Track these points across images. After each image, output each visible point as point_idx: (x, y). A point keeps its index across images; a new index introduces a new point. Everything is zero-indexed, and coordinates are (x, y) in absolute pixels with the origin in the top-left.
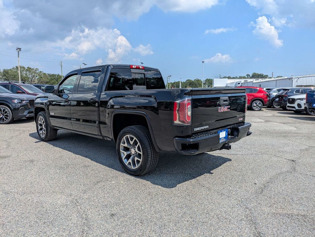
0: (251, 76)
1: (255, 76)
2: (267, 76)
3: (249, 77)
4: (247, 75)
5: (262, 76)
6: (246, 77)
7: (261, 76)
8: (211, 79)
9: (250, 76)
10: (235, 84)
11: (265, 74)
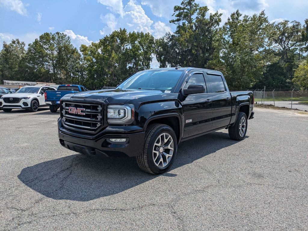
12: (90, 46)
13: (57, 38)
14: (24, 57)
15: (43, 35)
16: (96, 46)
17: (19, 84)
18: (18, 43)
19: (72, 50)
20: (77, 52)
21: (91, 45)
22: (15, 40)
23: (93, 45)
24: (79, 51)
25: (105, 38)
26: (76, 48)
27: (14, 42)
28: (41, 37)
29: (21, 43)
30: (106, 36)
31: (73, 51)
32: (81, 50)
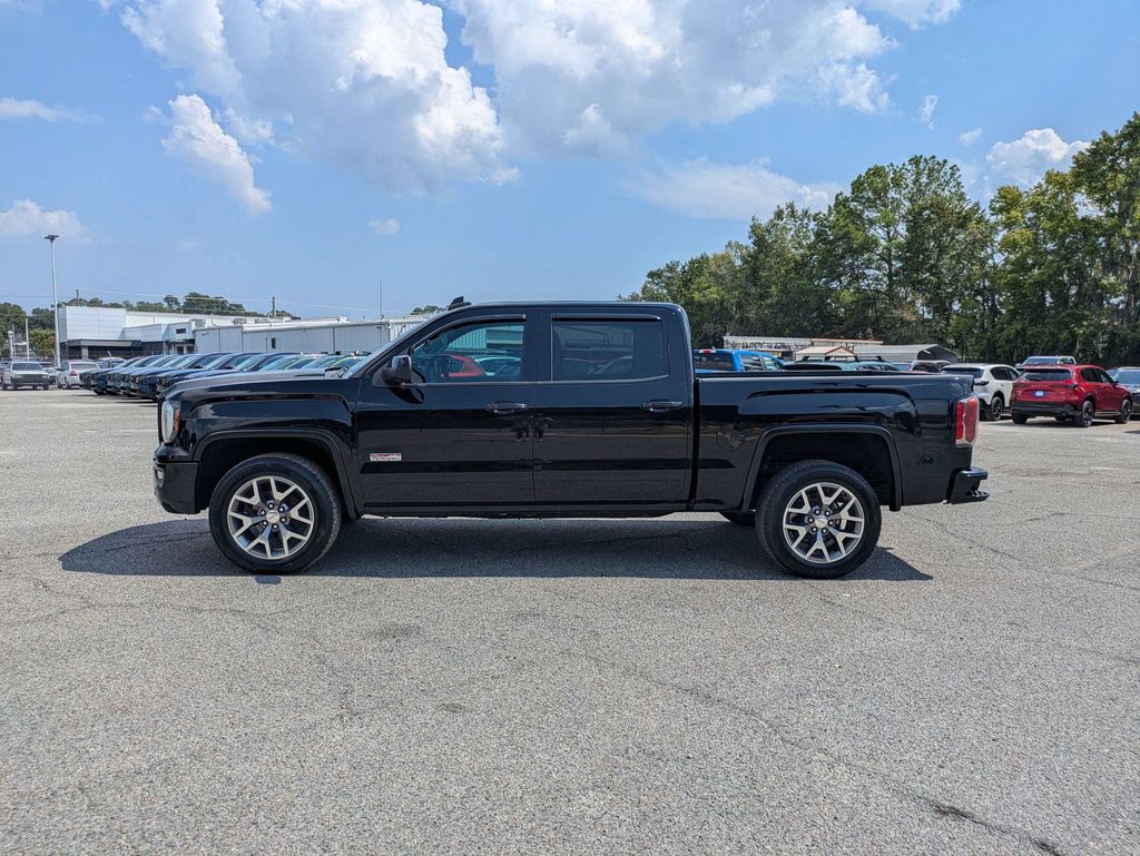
0: (182, 301)
1: (196, 304)
2: (239, 306)
3: (175, 307)
4: (167, 299)
5: (223, 308)
6: (166, 305)
7: (219, 307)
8: (13, 303)
9: (178, 304)
10: (163, 331)
11: (231, 301)
12: (1040, 186)
13: (909, 178)
14: (798, 258)
15: (863, 174)
16: (1062, 185)
17: (761, 345)
18: (793, 214)
19: (959, 213)
20: (980, 221)
21: (1043, 182)
22: (783, 207)
23: (1050, 183)
24: (987, 215)
25: (1097, 144)
26: (977, 204)
27: (779, 215)
28: (857, 186)
29: (800, 213)
30: (1101, 137)
31: (965, 218)
32: (993, 209)
